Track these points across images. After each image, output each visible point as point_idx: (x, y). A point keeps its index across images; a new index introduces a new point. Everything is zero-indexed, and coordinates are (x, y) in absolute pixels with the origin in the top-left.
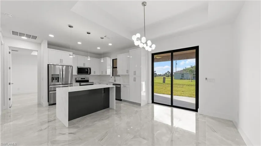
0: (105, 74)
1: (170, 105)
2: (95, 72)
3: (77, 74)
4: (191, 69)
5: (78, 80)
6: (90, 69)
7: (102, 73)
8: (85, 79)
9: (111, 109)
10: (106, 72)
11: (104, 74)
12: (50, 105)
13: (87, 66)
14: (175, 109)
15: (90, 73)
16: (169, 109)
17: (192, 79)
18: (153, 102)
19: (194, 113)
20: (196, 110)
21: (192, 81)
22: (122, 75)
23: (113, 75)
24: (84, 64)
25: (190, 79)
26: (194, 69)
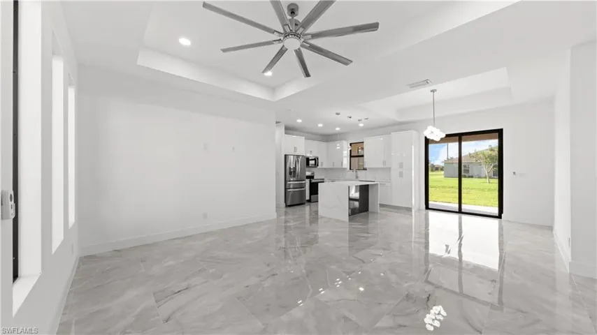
0: (341, 167)
1: (457, 210)
2: (322, 164)
4: (490, 152)
6: (318, 159)
7: (333, 165)
9: (373, 213)
10: (342, 163)
11: (337, 166)
12: (287, 206)
14: (464, 217)
15: (318, 165)
16: (456, 216)
17: (490, 178)
18: (427, 207)
19: (496, 221)
20: (499, 217)
21: (492, 180)
22: (369, 168)
23: (350, 169)
24: (311, 152)
25: (486, 178)
26: (496, 153)
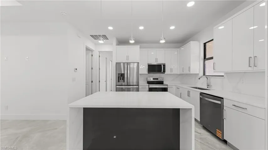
0: (188, 72)
2: (171, 70)
3: (147, 73)
5: (149, 80)
6: (164, 65)
7: (183, 72)
8: (157, 79)
10: (189, 68)
11: (186, 72)
13: (160, 62)
15: (164, 71)
24: (156, 59)
